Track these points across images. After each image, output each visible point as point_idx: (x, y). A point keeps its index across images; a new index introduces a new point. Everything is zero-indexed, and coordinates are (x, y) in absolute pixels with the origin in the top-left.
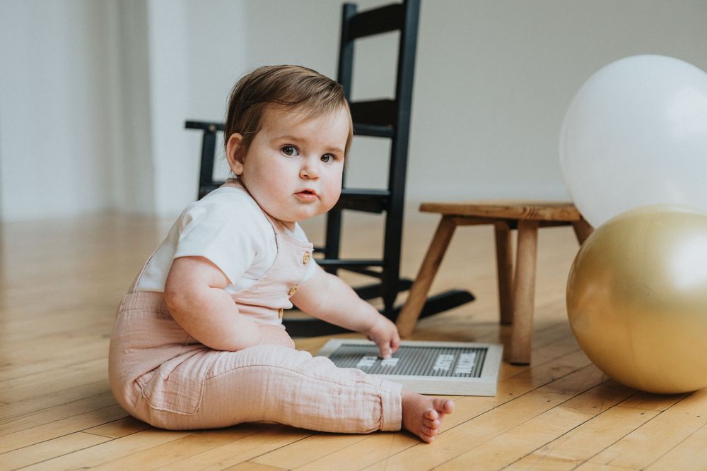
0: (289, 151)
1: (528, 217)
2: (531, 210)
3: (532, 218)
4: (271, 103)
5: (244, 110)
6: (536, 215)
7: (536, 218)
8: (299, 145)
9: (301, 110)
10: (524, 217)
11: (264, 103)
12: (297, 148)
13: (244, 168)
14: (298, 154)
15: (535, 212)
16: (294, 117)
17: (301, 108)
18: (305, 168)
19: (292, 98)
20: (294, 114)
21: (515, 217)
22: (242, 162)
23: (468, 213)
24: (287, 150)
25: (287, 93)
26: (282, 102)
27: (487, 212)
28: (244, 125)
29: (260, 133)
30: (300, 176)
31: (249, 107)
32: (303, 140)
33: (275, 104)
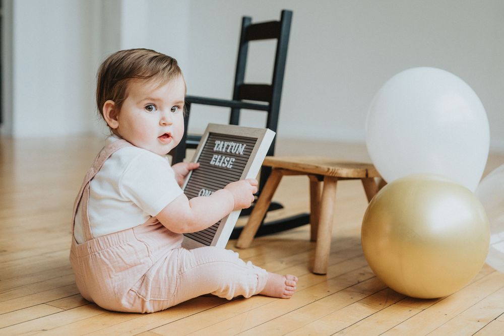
0: (150, 108)
1: (331, 175)
2: (333, 170)
3: (333, 175)
4: (133, 79)
5: (112, 85)
6: (336, 173)
7: (336, 175)
8: (157, 104)
9: (155, 81)
10: (328, 174)
11: (127, 79)
12: (155, 106)
13: (119, 123)
14: (156, 110)
15: (336, 171)
16: (151, 86)
17: (154, 79)
18: (163, 119)
19: (147, 73)
20: (151, 84)
21: (322, 174)
22: (116, 120)
23: (291, 168)
24: (148, 108)
25: (143, 71)
26: (140, 77)
27: (304, 168)
28: (115, 95)
29: (127, 99)
30: (160, 124)
31: (116, 82)
32: (159, 100)
33: (136, 79)
